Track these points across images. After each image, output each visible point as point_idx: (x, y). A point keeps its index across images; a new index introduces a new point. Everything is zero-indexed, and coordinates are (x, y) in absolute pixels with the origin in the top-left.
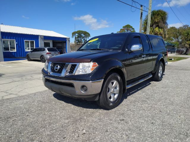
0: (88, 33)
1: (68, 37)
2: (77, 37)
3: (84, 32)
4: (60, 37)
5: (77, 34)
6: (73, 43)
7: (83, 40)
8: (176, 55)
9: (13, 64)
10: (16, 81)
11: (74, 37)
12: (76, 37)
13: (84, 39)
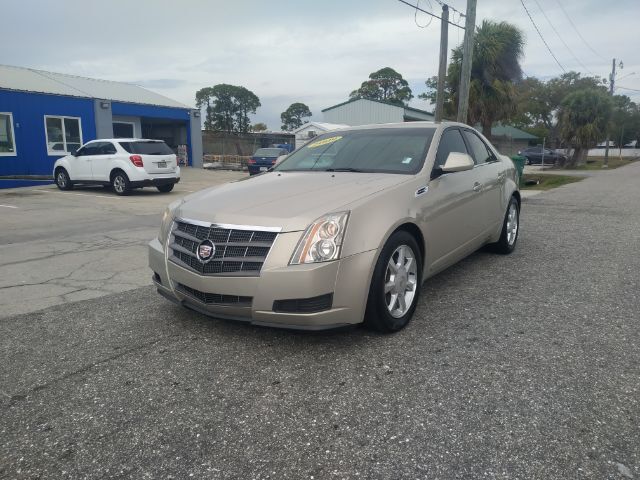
2: (213, 106)
5: (213, 99)
7: (234, 117)
8: (544, 170)
9: (16, 199)
10: (65, 253)
11: (205, 107)
12: (209, 107)
13: (240, 115)
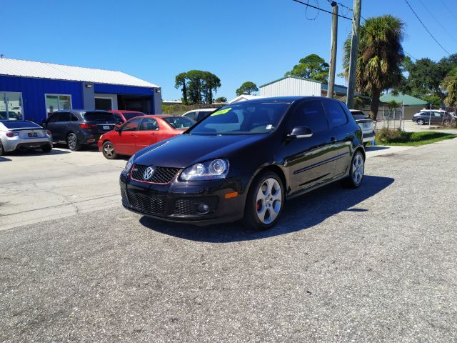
0: (214, 77)
1: (156, 86)
2: (188, 86)
3: (205, 73)
4: (136, 85)
5: (187, 81)
6: (178, 102)
7: (202, 93)
11: (182, 87)
12: (184, 87)
13: (205, 92)
